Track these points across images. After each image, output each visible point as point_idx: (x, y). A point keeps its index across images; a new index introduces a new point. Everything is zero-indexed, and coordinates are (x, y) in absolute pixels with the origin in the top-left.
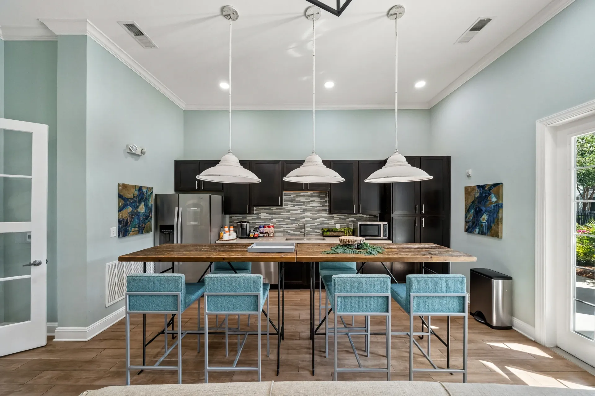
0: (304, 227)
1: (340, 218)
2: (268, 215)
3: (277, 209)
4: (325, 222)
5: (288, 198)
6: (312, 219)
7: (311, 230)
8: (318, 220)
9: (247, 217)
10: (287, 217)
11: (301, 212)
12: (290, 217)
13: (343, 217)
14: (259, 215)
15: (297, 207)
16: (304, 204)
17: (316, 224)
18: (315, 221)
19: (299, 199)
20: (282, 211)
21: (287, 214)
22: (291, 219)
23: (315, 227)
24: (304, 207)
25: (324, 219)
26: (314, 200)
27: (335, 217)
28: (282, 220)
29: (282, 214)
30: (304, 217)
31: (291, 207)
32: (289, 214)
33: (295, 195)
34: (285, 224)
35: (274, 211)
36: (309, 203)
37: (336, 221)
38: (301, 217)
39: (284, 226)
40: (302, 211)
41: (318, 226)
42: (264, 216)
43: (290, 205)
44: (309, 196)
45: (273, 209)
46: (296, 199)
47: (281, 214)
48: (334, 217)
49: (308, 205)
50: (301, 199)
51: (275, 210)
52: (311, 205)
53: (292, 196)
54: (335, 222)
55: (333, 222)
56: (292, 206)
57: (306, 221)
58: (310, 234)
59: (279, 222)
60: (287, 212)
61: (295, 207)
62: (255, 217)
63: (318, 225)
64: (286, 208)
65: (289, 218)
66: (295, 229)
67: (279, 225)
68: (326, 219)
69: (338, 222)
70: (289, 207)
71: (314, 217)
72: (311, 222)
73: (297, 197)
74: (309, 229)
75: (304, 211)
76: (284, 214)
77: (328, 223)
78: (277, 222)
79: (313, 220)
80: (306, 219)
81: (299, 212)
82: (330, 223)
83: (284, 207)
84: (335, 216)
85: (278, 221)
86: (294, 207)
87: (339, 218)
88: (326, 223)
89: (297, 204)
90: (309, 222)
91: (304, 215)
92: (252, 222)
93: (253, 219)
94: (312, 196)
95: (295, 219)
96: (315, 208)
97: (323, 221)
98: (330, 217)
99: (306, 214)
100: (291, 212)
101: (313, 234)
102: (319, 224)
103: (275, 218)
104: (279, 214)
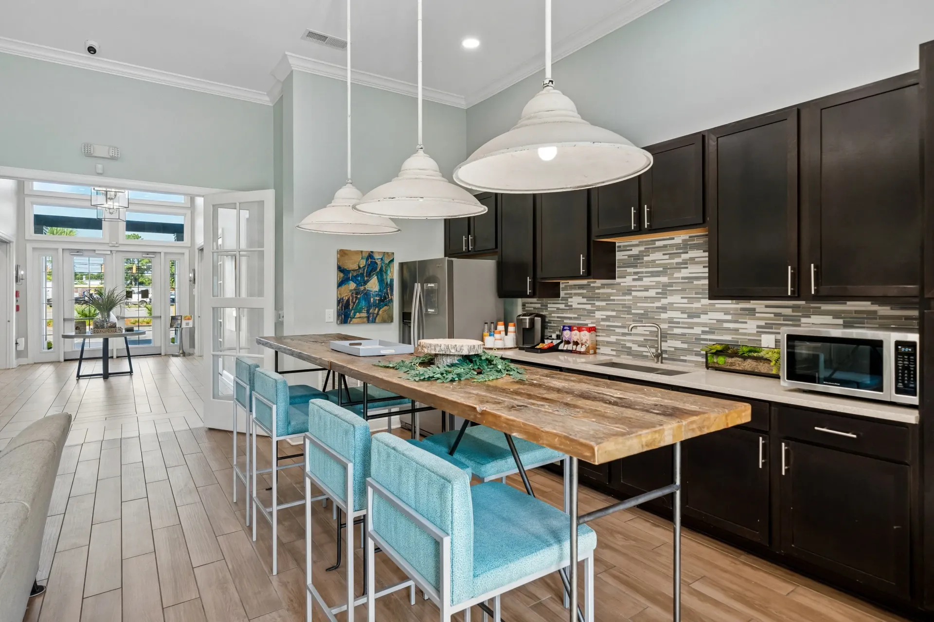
0: (664, 336)
1: (776, 314)
2: (584, 300)
3: (603, 286)
4: (726, 325)
5: (626, 257)
6: (685, 316)
7: (685, 346)
8: (704, 319)
9: (549, 306)
10: (624, 306)
11: (657, 293)
12: (630, 307)
13: (788, 311)
14: (570, 300)
15: (647, 281)
16: (666, 270)
17: (697, 330)
18: (696, 320)
19: (653, 257)
20: (615, 291)
21: (625, 300)
22: (633, 311)
23: (696, 339)
24: (664, 279)
25: (721, 316)
26: (692, 259)
27: (757, 310)
28: (614, 313)
29: (614, 300)
30: (664, 309)
31: (634, 280)
32: (629, 300)
33: (642, 248)
34: (620, 324)
35: (597, 291)
36: (679, 267)
37: (762, 323)
38: (657, 308)
39: (618, 330)
40: (660, 291)
41: (703, 337)
42: (578, 304)
43: (630, 274)
44: (677, 246)
45: (594, 287)
46: (646, 259)
47: (612, 298)
48: (754, 309)
49: (676, 275)
50: (657, 256)
51: (599, 288)
52: (684, 273)
53: (635, 251)
54: (758, 327)
55: (750, 326)
56: (636, 277)
57: (670, 321)
58: (682, 358)
59: (608, 318)
60: (624, 294)
61: (642, 280)
62: (562, 306)
63: (704, 332)
64: (622, 284)
65: (628, 309)
66: (642, 339)
67: (608, 326)
68: (729, 317)
69: (768, 326)
70: (628, 281)
71: (692, 308)
72: (683, 323)
73: (647, 252)
74: (678, 344)
75: (665, 290)
76: (618, 300)
77: (737, 330)
78: (603, 320)
79: (690, 317)
80: (670, 314)
81: (652, 293)
82: (741, 331)
83: (618, 280)
84: (758, 305)
85: (605, 317)
86: (640, 279)
87: (772, 315)
88: (728, 329)
89: (646, 272)
90: (678, 323)
91: (664, 301)
92: (558, 317)
93: (558, 309)
94: (685, 247)
95: (642, 312)
96: (695, 282)
97: (718, 321)
98: (742, 309)
99: (671, 299)
100: (634, 293)
101: (688, 358)
102: (707, 329)
103: (600, 309)
104: (607, 297)
